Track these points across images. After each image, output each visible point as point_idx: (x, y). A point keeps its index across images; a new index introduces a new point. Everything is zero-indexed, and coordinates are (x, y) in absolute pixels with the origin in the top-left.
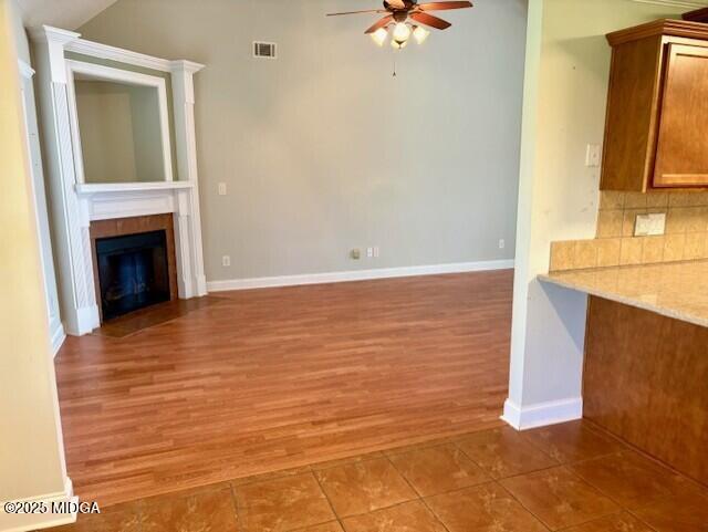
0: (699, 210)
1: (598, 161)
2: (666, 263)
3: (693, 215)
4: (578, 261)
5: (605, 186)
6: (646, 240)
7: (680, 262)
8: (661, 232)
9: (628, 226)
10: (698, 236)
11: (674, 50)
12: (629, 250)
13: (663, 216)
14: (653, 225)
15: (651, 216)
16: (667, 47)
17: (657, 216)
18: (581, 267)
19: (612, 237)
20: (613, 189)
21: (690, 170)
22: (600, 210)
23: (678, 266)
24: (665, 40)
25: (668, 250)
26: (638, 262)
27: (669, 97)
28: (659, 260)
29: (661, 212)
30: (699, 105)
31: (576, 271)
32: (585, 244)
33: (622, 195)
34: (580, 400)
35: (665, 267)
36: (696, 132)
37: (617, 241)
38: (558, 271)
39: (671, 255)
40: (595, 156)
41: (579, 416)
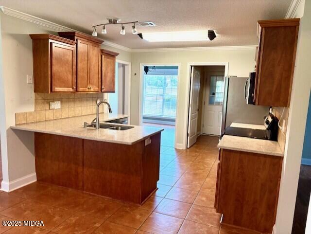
0: (71, 100)
1: (32, 81)
2: (63, 119)
3: (70, 101)
4: (28, 120)
5: (36, 91)
6: (55, 111)
7: (68, 118)
8: (60, 108)
9: (47, 106)
10: (72, 109)
11: (54, 45)
12: (49, 114)
13: (60, 102)
14: (56, 105)
15: (55, 102)
16: (51, 43)
17: (58, 102)
18: (30, 122)
19: (42, 110)
20: (40, 92)
21: (64, 87)
22: (35, 100)
23: (67, 120)
24: (50, 41)
25: (63, 114)
26: (53, 119)
27: (54, 61)
28: (60, 117)
29: (59, 101)
30: (65, 64)
31: (27, 124)
32: (30, 113)
33: (43, 94)
34: (35, 174)
35: (62, 120)
36: (65, 73)
37: (43, 112)
38: (20, 124)
39: (64, 116)
40: (30, 79)
41: (36, 180)
